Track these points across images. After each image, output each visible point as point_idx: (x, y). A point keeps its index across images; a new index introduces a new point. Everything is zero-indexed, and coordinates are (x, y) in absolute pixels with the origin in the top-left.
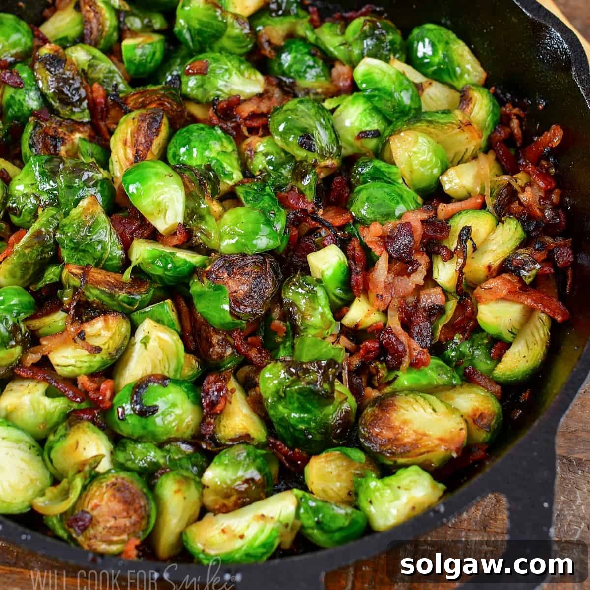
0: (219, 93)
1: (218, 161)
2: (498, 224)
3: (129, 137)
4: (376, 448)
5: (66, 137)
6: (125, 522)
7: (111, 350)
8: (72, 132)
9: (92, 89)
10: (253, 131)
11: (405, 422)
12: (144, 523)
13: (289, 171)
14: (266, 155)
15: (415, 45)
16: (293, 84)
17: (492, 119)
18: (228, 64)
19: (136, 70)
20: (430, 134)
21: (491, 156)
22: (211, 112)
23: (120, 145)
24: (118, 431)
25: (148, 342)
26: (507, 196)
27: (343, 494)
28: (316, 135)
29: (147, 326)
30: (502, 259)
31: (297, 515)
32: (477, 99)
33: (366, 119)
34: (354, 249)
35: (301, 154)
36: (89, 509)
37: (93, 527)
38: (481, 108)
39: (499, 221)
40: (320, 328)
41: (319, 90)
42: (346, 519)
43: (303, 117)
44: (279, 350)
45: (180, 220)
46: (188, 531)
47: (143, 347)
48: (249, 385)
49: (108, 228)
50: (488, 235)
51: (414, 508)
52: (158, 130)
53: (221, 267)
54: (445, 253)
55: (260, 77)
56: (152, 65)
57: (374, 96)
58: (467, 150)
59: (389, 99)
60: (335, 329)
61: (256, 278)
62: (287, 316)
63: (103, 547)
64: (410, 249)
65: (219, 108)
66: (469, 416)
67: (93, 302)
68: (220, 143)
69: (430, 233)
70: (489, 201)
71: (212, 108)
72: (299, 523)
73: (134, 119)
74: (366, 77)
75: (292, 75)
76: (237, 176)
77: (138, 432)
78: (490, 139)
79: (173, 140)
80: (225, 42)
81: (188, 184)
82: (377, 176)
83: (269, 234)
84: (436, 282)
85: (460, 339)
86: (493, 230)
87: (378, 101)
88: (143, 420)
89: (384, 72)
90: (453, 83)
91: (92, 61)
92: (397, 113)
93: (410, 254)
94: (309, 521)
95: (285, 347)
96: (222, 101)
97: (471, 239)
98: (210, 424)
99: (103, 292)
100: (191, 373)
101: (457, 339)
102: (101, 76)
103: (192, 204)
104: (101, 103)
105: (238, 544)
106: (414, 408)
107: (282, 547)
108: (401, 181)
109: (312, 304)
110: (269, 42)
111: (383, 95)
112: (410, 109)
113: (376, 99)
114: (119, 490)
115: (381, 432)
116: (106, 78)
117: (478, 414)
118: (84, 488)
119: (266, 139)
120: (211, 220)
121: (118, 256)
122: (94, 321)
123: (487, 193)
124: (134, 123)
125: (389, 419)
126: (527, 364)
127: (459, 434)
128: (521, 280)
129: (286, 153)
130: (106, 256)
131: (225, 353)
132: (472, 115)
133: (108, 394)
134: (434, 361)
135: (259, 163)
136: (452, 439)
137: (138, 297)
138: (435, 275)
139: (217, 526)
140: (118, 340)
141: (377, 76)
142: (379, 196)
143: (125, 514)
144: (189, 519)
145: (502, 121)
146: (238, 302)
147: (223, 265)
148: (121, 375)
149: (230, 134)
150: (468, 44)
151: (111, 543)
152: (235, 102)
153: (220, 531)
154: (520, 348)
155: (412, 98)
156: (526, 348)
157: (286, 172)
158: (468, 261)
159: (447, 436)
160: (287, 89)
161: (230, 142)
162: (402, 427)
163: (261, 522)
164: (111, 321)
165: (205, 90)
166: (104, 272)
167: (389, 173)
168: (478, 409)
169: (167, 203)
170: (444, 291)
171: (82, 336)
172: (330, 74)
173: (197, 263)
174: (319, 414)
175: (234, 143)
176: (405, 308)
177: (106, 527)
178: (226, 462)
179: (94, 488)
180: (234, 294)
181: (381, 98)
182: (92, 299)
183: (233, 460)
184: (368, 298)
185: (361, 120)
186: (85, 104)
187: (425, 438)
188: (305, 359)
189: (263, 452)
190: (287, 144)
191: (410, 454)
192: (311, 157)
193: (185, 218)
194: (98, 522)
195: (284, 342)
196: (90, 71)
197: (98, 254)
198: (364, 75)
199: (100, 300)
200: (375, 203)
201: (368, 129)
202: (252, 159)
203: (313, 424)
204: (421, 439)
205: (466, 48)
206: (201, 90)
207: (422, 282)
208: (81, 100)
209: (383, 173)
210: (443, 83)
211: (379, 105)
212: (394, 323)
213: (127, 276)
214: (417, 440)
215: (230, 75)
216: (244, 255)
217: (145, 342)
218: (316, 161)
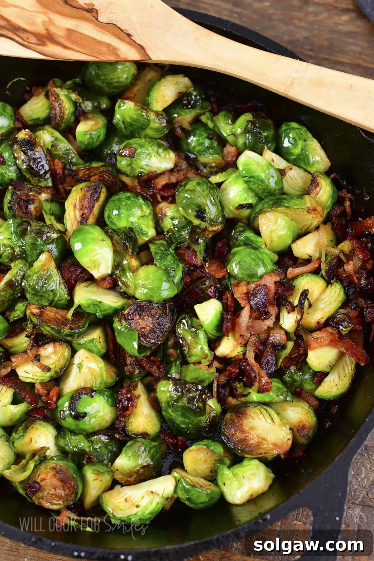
0: (142, 170)
1: (139, 224)
2: (327, 286)
3: (78, 202)
4: (231, 445)
5: (35, 198)
6: (61, 492)
7: (58, 369)
8: (40, 194)
9: (54, 163)
10: (164, 199)
11: (252, 428)
12: (73, 496)
13: (188, 233)
14: (172, 219)
15: (283, 139)
16: (196, 159)
17: (331, 202)
18: (150, 149)
19: (86, 147)
20: (286, 214)
21: (328, 227)
22: (136, 183)
23: (72, 208)
24: (61, 424)
25: (82, 368)
26: (336, 263)
27: (207, 472)
28: (207, 210)
29: (81, 355)
30: (328, 316)
31: (175, 491)
32: (322, 185)
33: (244, 195)
34: (227, 299)
35: (196, 222)
36: (39, 480)
37: (41, 492)
38: (324, 193)
39: (328, 283)
40: (200, 357)
41: (213, 165)
42: (207, 497)
43: (199, 197)
44: (171, 367)
45: (109, 271)
46: (103, 496)
47: (78, 370)
48: (151, 389)
49: (59, 279)
50: (321, 294)
51: (252, 495)
52: (98, 198)
53: (135, 311)
54: (289, 307)
55: (172, 155)
56: (97, 143)
57: (250, 181)
58: (312, 223)
59: (261, 184)
60: (210, 357)
61: (159, 318)
62: (178, 346)
63: (47, 505)
64: (265, 305)
65: (142, 180)
66: (295, 427)
67: (46, 335)
68: (140, 210)
69: (280, 291)
70: (324, 268)
71: (137, 180)
72: (176, 496)
73: (81, 189)
74: (246, 167)
75: (196, 153)
76: (152, 232)
77: (73, 427)
78: (329, 214)
79: (108, 205)
80: (149, 132)
81: (116, 245)
82: (248, 244)
83: (169, 288)
84: (281, 327)
85: (294, 369)
86: (324, 291)
87: (252, 184)
88: (77, 422)
89: (259, 164)
90: (307, 168)
91: (55, 142)
92: (266, 192)
93: (266, 307)
94: (182, 496)
95: (176, 365)
96: (144, 175)
97: (308, 299)
98: (121, 421)
99: (52, 329)
100: (111, 381)
101: (292, 368)
102: (61, 153)
103: (118, 260)
104: (59, 174)
105: (135, 510)
106: (259, 418)
107: (164, 508)
108: (264, 246)
109: (196, 340)
110: (181, 127)
111: (256, 181)
112: (275, 190)
113: (252, 183)
114: (57, 472)
115: (235, 433)
116: (64, 154)
117: (301, 425)
118: (36, 467)
119: (173, 206)
120: (129, 274)
121: (64, 298)
122: (47, 346)
123: (323, 259)
124: (81, 192)
125: (242, 424)
126: (337, 391)
127: (287, 443)
128: (339, 332)
129: (186, 219)
130: (56, 299)
131: (134, 371)
132: (318, 196)
133: (55, 399)
134: (276, 384)
135: (167, 224)
136: (282, 445)
137: (77, 331)
138: (281, 322)
139: (122, 495)
140: (62, 362)
141: (253, 167)
142: (247, 261)
143: (61, 488)
144: (104, 489)
145: (338, 201)
146: (145, 336)
147: (136, 310)
148: (64, 383)
149: (149, 200)
150: (320, 142)
151: (52, 504)
152: (154, 176)
153: (124, 499)
154: (334, 377)
155: (276, 183)
156: (338, 379)
157: (185, 234)
158: (304, 316)
159: (279, 442)
160: (191, 162)
161: (149, 206)
162: (250, 431)
163: (151, 496)
164: (58, 348)
165: (132, 168)
166: (55, 309)
167: (256, 241)
168: (301, 422)
169: (100, 261)
170: (287, 333)
171: (37, 358)
172: (222, 152)
173: (119, 306)
174: (195, 420)
175: (151, 206)
176: (258, 347)
177: (49, 493)
178: (130, 454)
179: (42, 467)
180: (143, 330)
181: (255, 183)
182: (45, 332)
183: (135, 454)
184: (234, 335)
185: (241, 196)
186: (48, 175)
187: (264, 442)
188: (188, 379)
189: (156, 443)
190: (187, 214)
191: (253, 452)
192: (203, 225)
193: (113, 269)
194: (45, 489)
195: (176, 362)
196: (53, 149)
197: (51, 298)
198: (244, 165)
199: (51, 333)
200: (245, 267)
201: (244, 203)
202: (162, 220)
203: (191, 426)
204: (261, 443)
205: (319, 144)
206: (130, 168)
207: (272, 326)
208: (46, 173)
209: (252, 241)
210: (299, 167)
211: (253, 187)
212: (251, 356)
213: (70, 315)
214: (258, 443)
215: (151, 157)
216: (151, 302)
217: (80, 367)
218: (206, 227)
